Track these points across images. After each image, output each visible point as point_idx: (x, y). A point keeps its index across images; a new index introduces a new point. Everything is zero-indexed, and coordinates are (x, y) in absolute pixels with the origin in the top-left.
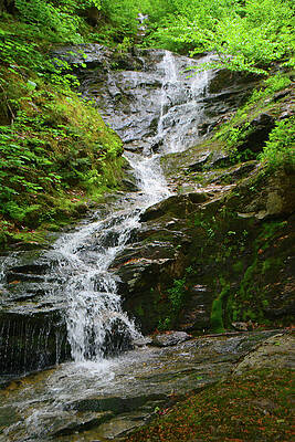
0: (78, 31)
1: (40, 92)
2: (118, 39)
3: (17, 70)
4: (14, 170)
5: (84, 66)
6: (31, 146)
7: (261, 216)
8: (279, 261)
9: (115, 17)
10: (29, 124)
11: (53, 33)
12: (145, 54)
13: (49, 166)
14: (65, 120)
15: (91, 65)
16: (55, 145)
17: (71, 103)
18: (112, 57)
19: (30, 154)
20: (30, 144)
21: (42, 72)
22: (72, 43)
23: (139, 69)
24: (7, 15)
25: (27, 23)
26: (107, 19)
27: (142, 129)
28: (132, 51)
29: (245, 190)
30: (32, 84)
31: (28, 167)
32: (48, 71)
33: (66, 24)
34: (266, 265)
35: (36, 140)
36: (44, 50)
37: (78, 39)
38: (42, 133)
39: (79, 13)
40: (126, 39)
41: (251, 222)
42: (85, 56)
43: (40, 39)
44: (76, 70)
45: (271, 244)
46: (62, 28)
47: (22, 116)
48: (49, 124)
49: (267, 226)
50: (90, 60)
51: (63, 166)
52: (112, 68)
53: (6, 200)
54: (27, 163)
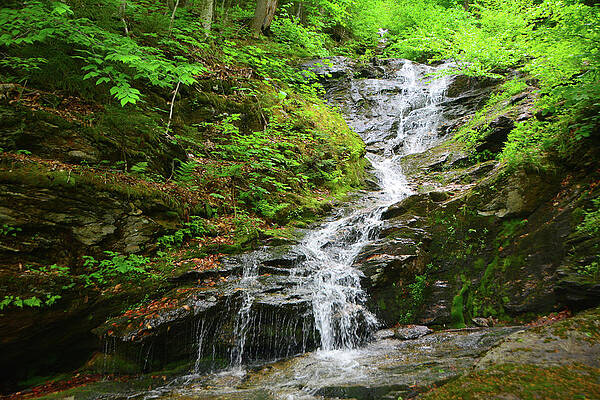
0: (324, 46)
1: (290, 101)
2: (360, 51)
3: (270, 82)
4: (265, 172)
5: (330, 76)
6: (282, 149)
7: (501, 214)
8: (519, 259)
9: (357, 33)
10: (279, 129)
11: (302, 49)
12: (385, 63)
13: (297, 168)
14: (312, 125)
15: (336, 75)
16: (302, 148)
17: (318, 111)
18: (355, 67)
19: (280, 156)
20: (280, 148)
21: (292, 82)
22: (319, 57)
23: (380, 77)
24: (263, 37)
25: (280, 42)
26: (350, 34)
27: (383, 131)
28: (373, 61)
29: (485, 189)
30: (283, 94)
31: (277, 168)
32: (297, 82)
33: (312, 40)
34: (506, 262)
35: (285, 144)
36: (293, 64)
37: (324, 53)
38: (291, 138)
39: (326, 31)
40: (368, 51)
41: (491, 221)
43: (291, 55)
44: (322, 80)
45: (511, 241)
46: (310, 45)
47: (274, 121)
48: (298, 129)
49: (507, 224)
50: (335, 70)
51: (310, 167)
52: (355, 77)
53: (258, 199)
54: (278, 164)
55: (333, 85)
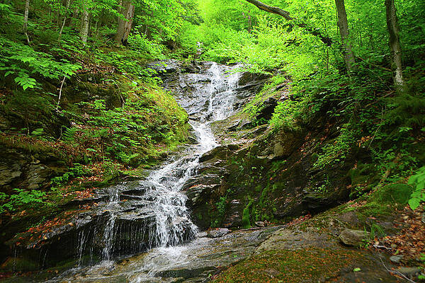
0: (162, 53)
1: (140, 87)
2: (185, 56)
3: (127, 76)
4: (124, 133)
5: (165, 71)
6: (134, 119)
7: (271, 157)
8: (282, 184)
9: (183, 45)
10: (132, 106)
11: (147, 54)
12: (201, 64)
13: (144, 130)
14: (154, 103)
15: (169, 71)
16: (148, 118)
17: (158, 94)
18: (182, 66)
19: (133, 123)
20: (133, 118)
21: (141, 76)
22: (159, 60)
23: (198, 72)
24: (122, 47)
25: (134, 50)
26: (179, 46)
28: (193, 62)
29: (261, 142)
30: (134, 83)
31: (132, 131)
32: (144, 75)
33: (155, 48)
34: (274, 187)
35: (136, 115)
36: (142, 64)
37: (162, 57)
38: (140, 111)
39: (164, 43)
40: (190, 56)
41: (265, 162)
42: (166, 66)
43: (141, 58)
44: (161, 74)
45: (277, 174)
46: (153, 51)
47: (128, 101)
48: (144, 105)
49: (275, 164)
50: (169, 68)
51: (153, 129)
52: (182, 72)
53: (119, 151)
54: (131, 128)
55: (167, 77)
